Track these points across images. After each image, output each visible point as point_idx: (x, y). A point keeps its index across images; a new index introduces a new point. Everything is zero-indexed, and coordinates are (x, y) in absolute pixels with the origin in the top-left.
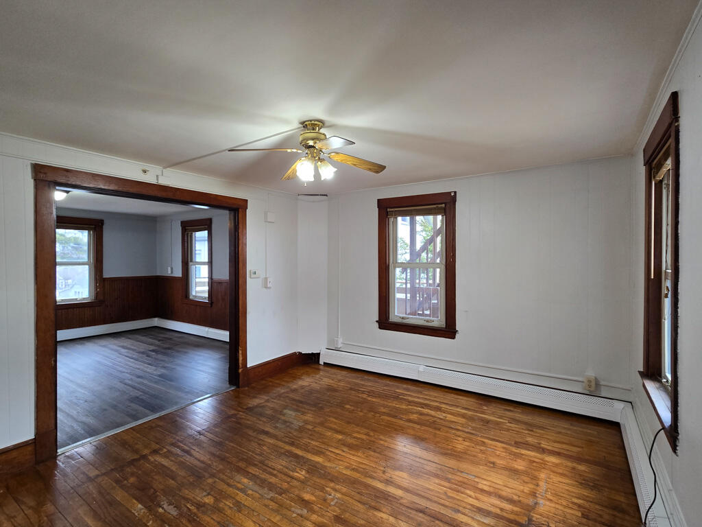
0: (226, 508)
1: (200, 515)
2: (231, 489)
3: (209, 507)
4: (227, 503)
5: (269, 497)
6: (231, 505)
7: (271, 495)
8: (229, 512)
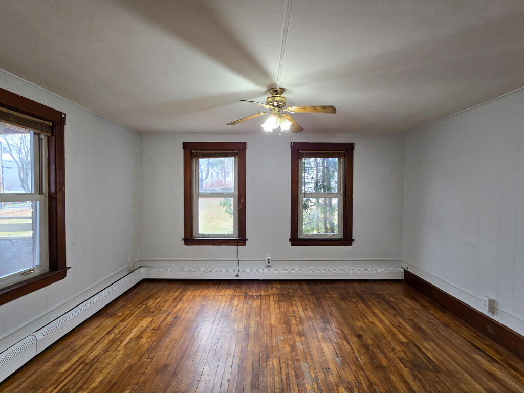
0: (334, 375)
1: (354, 384)
2: (323, 388)
3: (345, 385)
4: (332, 378)
5: (306, 364)
6: (331, 375)
7: (303, 363)
8: (335, 372)
